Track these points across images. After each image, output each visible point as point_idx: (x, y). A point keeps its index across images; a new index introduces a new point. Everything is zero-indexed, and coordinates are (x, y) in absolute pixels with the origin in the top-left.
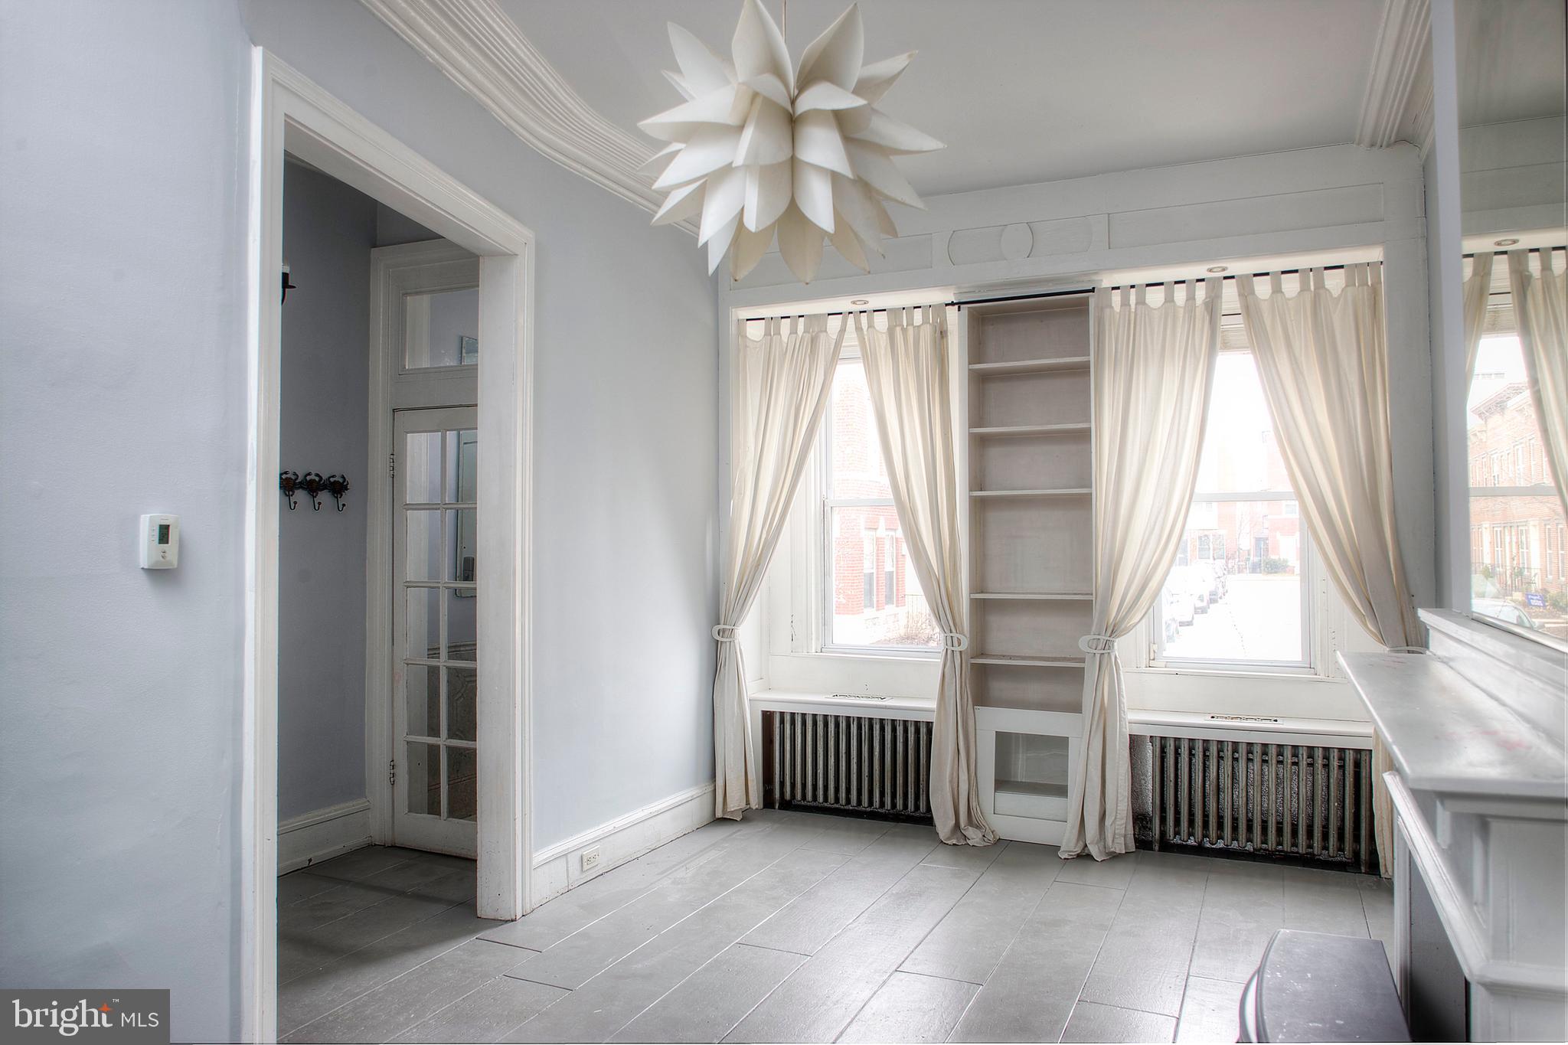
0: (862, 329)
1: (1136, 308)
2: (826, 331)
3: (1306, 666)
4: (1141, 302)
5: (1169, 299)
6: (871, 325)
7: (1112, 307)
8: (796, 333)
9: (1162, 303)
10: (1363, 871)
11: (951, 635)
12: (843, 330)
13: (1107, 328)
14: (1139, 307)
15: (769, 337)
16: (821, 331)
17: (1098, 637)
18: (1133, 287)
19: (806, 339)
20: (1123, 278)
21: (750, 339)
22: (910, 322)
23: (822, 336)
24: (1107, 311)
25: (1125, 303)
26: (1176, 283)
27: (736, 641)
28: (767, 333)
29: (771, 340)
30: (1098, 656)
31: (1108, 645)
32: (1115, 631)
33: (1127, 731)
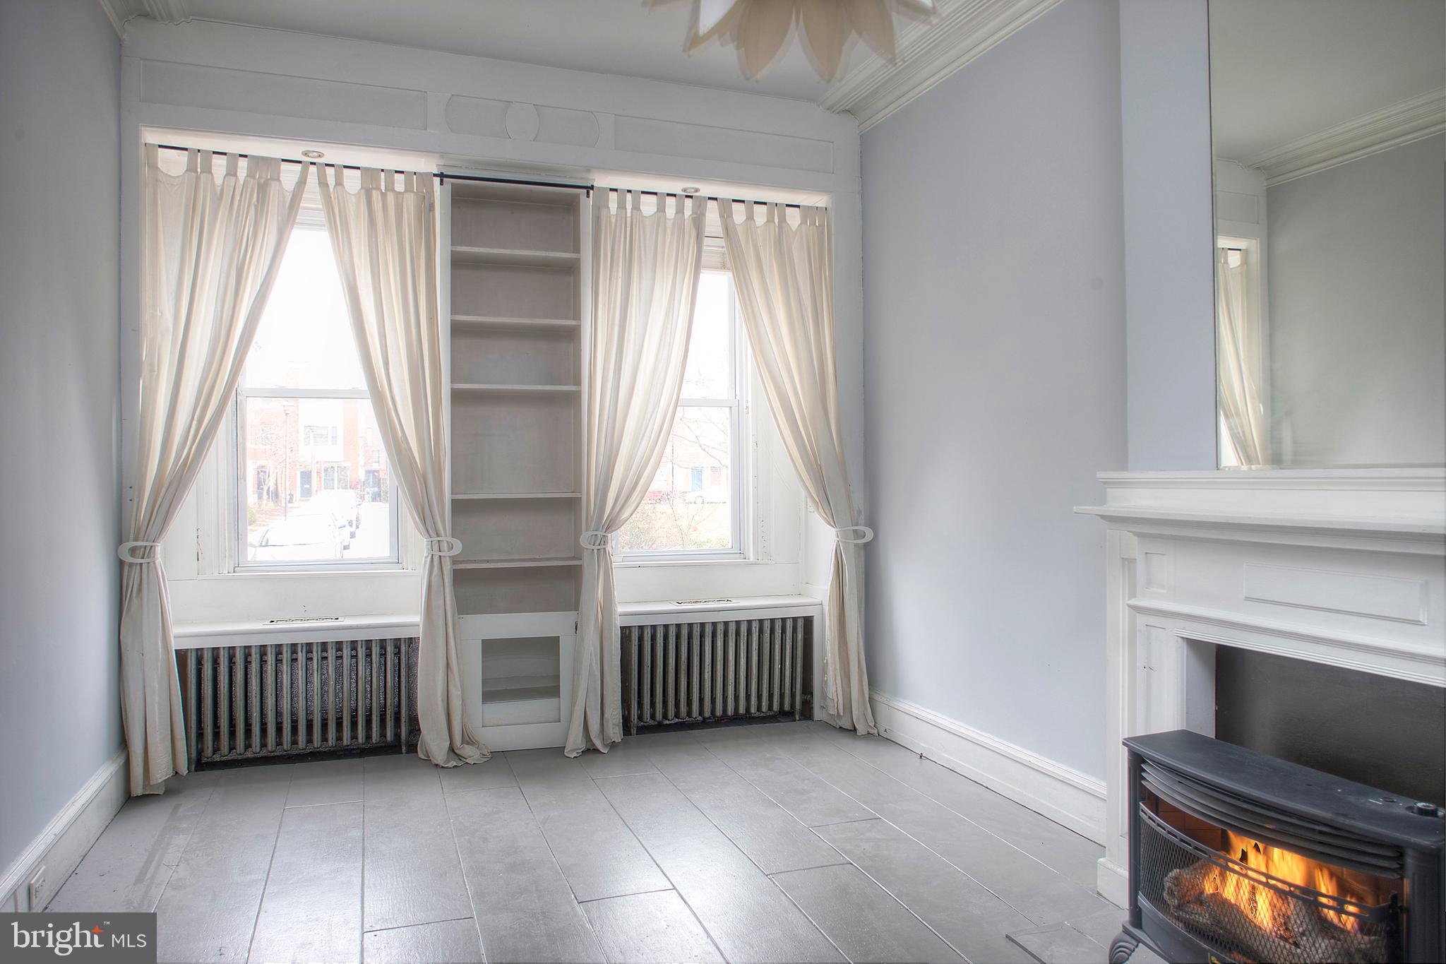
0: (327, 185)
1: (632, 212)
2: (278, 180)
3: (736, 552)
4: (636, 207)
5: (661, 209)
6: (339, 182)
7: (609, 208)
8: (235, 175)
9: (653, 213)
10: (798, 719)
11: (439, 539)
12: (302, 182)
13: (603, 228)
14: (635, 211)
15: (194, 175)
16: (272, 179)
17: (596, 533)
18: (629, 191)
19: (250, 186)
20: (623, 182)
21: (162, 172)
22: (390, 186)
23: (274, 187)
24: (604, 211)
25: (622, 206)
26: (668, 195)
27: (156, 562)
28: (191, 168)
29: (198, 178)
30: (596, 551)
31: (604, 541)
32: (611, 525)
33: (619, 622)
